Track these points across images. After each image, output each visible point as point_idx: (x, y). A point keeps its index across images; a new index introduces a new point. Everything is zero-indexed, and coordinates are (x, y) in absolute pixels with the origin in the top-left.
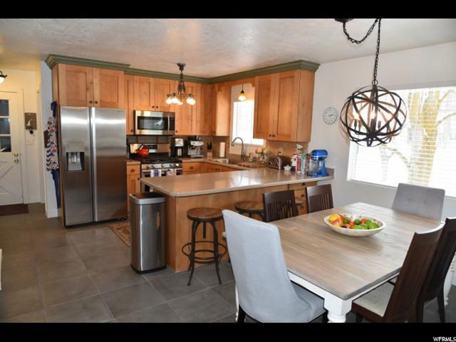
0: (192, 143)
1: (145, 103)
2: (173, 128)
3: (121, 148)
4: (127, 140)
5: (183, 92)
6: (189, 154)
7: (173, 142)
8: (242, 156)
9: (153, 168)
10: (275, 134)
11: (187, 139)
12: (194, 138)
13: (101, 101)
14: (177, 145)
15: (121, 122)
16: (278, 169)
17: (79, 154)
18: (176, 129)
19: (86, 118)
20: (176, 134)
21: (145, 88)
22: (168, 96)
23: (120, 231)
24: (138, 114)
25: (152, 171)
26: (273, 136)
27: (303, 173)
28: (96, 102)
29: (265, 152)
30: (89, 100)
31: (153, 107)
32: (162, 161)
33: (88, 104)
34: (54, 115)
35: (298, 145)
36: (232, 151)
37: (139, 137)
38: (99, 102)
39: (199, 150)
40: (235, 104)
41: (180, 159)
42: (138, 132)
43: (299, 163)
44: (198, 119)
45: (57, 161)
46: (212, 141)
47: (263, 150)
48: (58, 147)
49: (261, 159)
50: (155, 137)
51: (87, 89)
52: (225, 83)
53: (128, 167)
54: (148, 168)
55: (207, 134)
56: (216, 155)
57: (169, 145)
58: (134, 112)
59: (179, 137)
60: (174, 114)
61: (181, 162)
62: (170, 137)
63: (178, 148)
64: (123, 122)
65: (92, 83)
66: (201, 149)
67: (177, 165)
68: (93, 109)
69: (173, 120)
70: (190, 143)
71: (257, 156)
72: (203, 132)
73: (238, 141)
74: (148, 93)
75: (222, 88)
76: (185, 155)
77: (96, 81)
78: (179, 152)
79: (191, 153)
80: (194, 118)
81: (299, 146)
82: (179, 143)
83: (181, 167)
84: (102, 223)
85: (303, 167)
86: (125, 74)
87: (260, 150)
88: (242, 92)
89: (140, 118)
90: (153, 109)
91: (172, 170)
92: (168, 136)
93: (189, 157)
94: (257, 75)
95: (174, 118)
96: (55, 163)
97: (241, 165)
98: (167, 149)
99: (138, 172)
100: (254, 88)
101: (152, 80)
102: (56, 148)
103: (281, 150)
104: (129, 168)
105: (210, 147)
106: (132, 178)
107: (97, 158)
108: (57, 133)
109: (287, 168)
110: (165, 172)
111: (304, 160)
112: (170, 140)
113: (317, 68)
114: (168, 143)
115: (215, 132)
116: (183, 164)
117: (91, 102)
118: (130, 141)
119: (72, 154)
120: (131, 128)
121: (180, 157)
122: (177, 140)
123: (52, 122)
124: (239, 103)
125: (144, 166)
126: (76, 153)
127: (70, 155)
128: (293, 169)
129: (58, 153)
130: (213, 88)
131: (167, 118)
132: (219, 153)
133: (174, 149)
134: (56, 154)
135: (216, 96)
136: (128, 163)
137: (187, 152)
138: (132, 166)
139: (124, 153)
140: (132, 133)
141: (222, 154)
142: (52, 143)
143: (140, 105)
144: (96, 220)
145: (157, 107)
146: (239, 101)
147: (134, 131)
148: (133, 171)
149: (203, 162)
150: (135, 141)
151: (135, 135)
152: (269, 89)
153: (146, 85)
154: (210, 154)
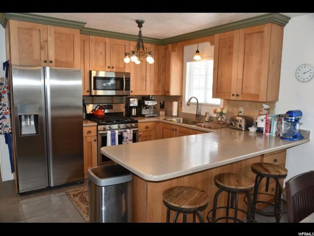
0: (146, 103)
1: (101, 63)
2: (128, 88)
3: (77, 108)
4: (83, 100)
5: (141, 50)
6: (143, 113)
7: (128, 102)
8: (197, 115)
9: (110, 129)
10: (240, 93)
11: (141, 99)
12: (148, 98)
13: (55, 61)
14: (131, 105)
15: (77, 83)
16: (241, 130)
17: (32, 117)
18: (131, 89)
19: (40, 78)
20: (131, 94)
21: (101, 48)
22: (126, 55)
23: (77, 199)
24: (94, 74)
25: (109, 133)
26: (237, 95)
27: (274, 136)
28: (51, 62)
29: (225, 111)
30: (43, 59)
31: (109, 67)
32: (118, 122)
33: (43, 64)
34: (7, 76)
35: (264, 105)
36: (185, 110)
37: (95, 98)
38: (53, 60)
39: (152, 109)
40: (188, 64)
41: (136, 119)
42: (93, 93)
43: (268, 124)
44: (152, 80)
45: (9, 125)
46: (165, 100)
47: (222, 109)
48: (10, 109)
49: (219, 119)
50: (110, 98)
51: (41, 48)
52: (179, 43)
53: (84, 128)
54: (104, 129)
55: (160, 94)
56: (169, 114)
57: (124, 105)
58: (90, 72)
59: (133, 97)
60: (129, 74)
61: (137, 122)
62: (124, 97)
63: (132, 107)
64: (78, 83)
65: (47, 41)
66: (154, 108)
67: (133, 125)
68: (48, 69)
69: (128, 80)
70: (144, 103)
71: (215, 115)
72: (157, 92)
73: (194, 101)
74: (104, 54)
75: (176, 49)
76: (140, 115)
77: (51, 39)
78: (134, 112)
79: (145, 112)
80: (148, 78)
81: (266, 106)
82: (134, 103)
83: (137, 127)
84: (58, 187)
85: (274, 129)
86: (81, 33)
87: (219, 110)
88: (198, 52)
89: (95, 78)
90: (109, 70)
91: (128, 130)
92: (122, 96)
93: (143, 116)
94: (217, 33)
95: (129, 79)
96: (7, 126)
97: (201, 126)
98: (122, 108)
99: (94, 133)
100: (213, 47)
101: (107, 40)
102: (8, 111)
103: (241, 109)
104: (85, 130)
105: (162, 106)
106: (89, 140)
107: (52, 118)
108: (9, 95)
109: (252, 130)
110: (122, 133)
111: (276, 122)
112: (124, 100)
113: (287, 22)
114: (123, 103)
115: (169, 92)
116: (139, 125)
117: (45, 62)
118: (85, 102)
119: (26, 117)
120: (88, 88)
121: (134, 116)
122: (131, 99)
123: (4, 82)
124: (192, 63)
125: (100, 127)
126: (30, 116)
127: (23, 117)
128: (260, 131)
129: (11, 115)
130: (166, 49)
131: (123, 78)
132: (171, 112)
133: (129, 109)
134: (8, 117)
135: (169, 56)
136: (84, 125)
137: (141, 112)
138: (89, 127)
139: (80, 112)
140: (88, 94)
141: (175, 113)
142: (4, 105)
143: (95, 65)
144: (52, 185)
145: (113, 68)
146: (195, 60)
147: (91, 91)
148: (89, 132)
149: (159, 122)
150: (91, 101)
151: (91, 96)
152: (231, 47)
153: (102, 45)
154: (162, 113)
